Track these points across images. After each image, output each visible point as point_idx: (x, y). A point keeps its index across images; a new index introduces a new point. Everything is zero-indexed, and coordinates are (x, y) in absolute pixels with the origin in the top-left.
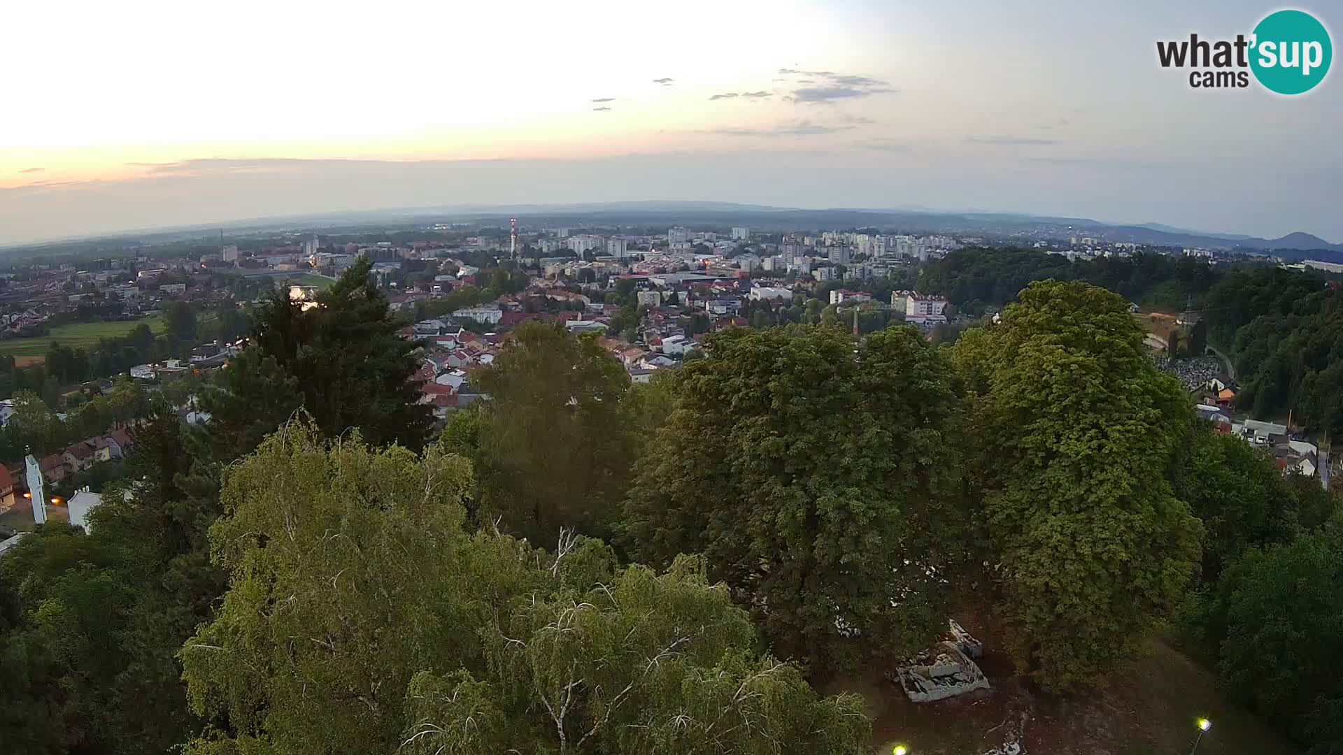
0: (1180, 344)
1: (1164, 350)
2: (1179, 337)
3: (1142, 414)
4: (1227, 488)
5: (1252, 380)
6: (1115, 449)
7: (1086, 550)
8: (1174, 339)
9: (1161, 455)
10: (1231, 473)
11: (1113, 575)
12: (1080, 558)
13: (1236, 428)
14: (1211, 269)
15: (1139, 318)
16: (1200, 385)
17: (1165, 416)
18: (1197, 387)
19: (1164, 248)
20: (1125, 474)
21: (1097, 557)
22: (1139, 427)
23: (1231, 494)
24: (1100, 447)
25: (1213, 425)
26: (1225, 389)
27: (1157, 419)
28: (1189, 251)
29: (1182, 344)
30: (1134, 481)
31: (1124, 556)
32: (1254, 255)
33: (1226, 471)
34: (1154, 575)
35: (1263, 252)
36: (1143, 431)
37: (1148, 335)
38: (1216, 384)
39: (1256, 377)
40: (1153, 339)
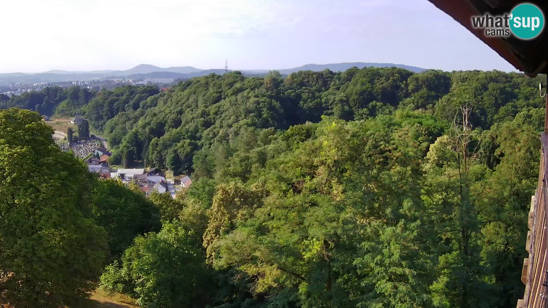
0: (74, 135)
1: (65, 139)
2: (74, 130)
3: (57, 176)
4: (114, 208)
5: (119, 147)
6: (45, 197)
7: (42, 254)
8: (70, 132)
9: (71, 196)
10: (115, 199)
11: (60, 265)
12: (40, 259)
13: (113, 175)
14: (89, 91)
15: (48, 123)
16: (88, 155)
17: (71, 174)
18: (87, 156)
19: (61, 83)
20: (54, 210)
21: (48, 257)
22: (56, 183)
23: (117, 210)
24: (37, 197)
25: (98, 175)
26: (103, 154)
27: (66, 177)
28: (76, 83)
29: (76, 134)
30: (59, 212)
31: (64, 254)
32: (115, 80)
33: (112, 199)
34: (84, 261)
35: (120, 78)
36: (59, 185)
37: (55, 132)
38: (98, 153)
39: (121, 146)
40: (58, 134)
